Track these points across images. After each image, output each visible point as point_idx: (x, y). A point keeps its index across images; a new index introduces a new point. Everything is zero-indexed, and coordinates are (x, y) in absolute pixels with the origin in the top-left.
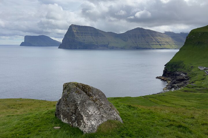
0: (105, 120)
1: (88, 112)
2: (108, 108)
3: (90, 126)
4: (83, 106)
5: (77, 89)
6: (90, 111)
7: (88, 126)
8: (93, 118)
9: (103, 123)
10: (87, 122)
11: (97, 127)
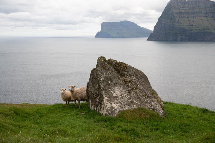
0: (135, 107)
1: (112, 93)
2: (145, 95)
3: (109, 108)
4: (107, 84)
5: (104, 63)
6: (114, 92)
7: (107, 107)
8: (117, 101)
9: (130, 110)
10: (107, 103)
11: (119, 112)
